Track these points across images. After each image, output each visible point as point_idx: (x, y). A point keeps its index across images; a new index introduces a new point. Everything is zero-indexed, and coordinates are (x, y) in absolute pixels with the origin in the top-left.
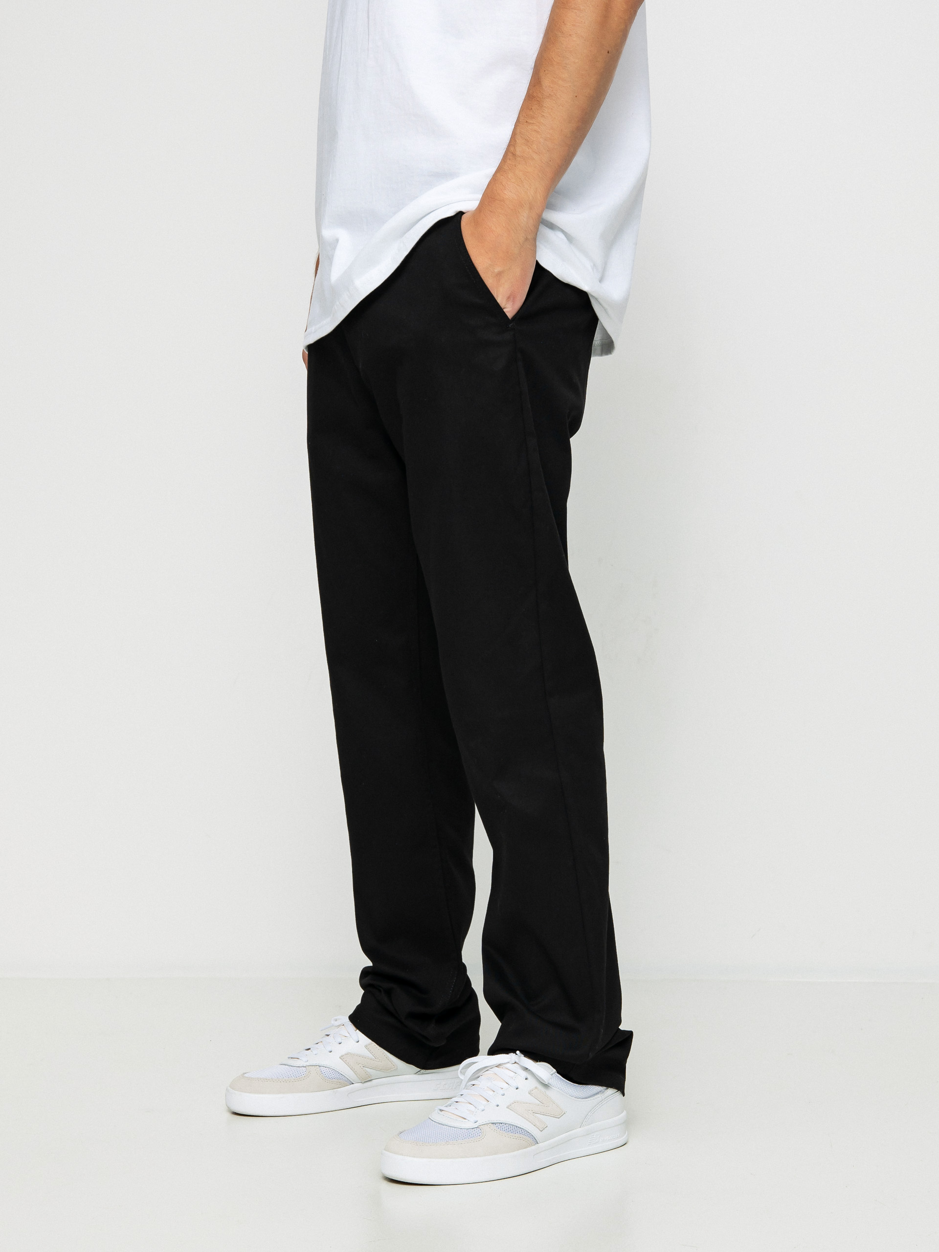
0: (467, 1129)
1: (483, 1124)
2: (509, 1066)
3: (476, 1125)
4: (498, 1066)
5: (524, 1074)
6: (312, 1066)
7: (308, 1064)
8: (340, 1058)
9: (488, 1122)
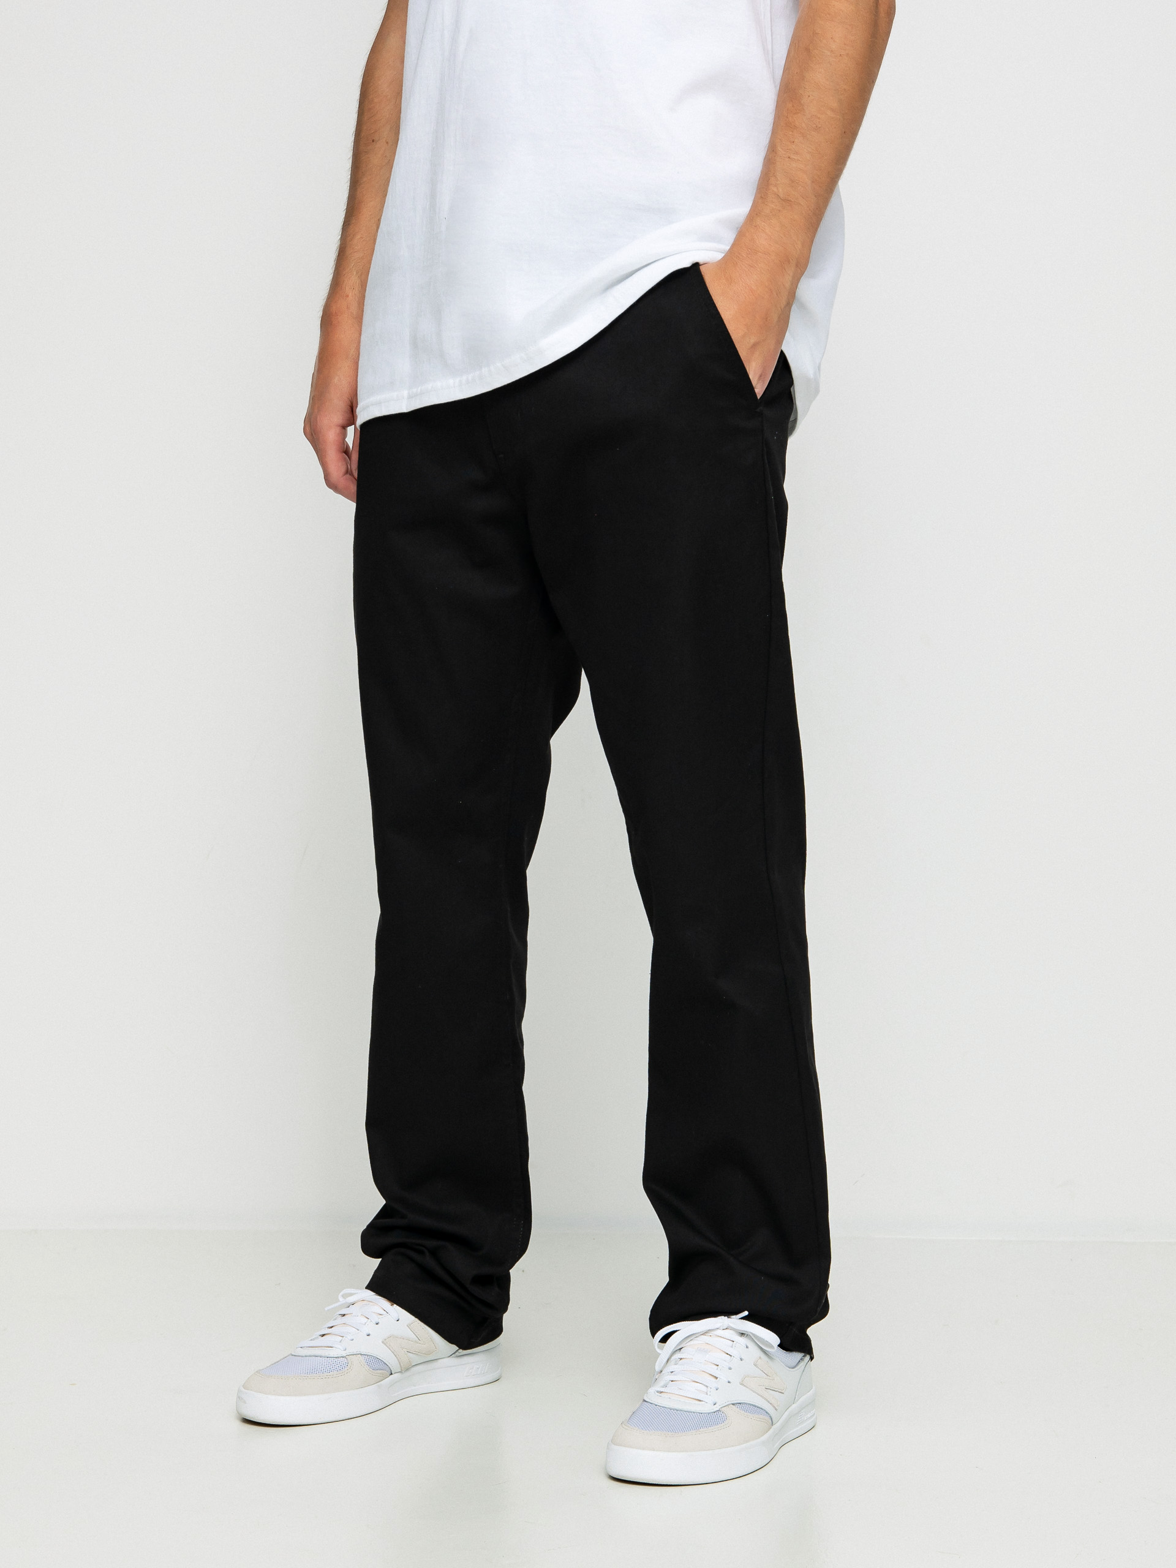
0: (709, 1413)
1: (724, 1405)
2: (720, 1332)
3: (716, 1408)
4: (705, 1333)
5: (743, 1341)
6: (353, 1355)
7: (347, 1352)
8: (383, 1342)
9: (728, 1403)
